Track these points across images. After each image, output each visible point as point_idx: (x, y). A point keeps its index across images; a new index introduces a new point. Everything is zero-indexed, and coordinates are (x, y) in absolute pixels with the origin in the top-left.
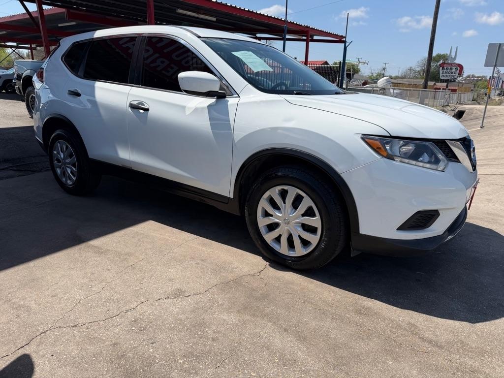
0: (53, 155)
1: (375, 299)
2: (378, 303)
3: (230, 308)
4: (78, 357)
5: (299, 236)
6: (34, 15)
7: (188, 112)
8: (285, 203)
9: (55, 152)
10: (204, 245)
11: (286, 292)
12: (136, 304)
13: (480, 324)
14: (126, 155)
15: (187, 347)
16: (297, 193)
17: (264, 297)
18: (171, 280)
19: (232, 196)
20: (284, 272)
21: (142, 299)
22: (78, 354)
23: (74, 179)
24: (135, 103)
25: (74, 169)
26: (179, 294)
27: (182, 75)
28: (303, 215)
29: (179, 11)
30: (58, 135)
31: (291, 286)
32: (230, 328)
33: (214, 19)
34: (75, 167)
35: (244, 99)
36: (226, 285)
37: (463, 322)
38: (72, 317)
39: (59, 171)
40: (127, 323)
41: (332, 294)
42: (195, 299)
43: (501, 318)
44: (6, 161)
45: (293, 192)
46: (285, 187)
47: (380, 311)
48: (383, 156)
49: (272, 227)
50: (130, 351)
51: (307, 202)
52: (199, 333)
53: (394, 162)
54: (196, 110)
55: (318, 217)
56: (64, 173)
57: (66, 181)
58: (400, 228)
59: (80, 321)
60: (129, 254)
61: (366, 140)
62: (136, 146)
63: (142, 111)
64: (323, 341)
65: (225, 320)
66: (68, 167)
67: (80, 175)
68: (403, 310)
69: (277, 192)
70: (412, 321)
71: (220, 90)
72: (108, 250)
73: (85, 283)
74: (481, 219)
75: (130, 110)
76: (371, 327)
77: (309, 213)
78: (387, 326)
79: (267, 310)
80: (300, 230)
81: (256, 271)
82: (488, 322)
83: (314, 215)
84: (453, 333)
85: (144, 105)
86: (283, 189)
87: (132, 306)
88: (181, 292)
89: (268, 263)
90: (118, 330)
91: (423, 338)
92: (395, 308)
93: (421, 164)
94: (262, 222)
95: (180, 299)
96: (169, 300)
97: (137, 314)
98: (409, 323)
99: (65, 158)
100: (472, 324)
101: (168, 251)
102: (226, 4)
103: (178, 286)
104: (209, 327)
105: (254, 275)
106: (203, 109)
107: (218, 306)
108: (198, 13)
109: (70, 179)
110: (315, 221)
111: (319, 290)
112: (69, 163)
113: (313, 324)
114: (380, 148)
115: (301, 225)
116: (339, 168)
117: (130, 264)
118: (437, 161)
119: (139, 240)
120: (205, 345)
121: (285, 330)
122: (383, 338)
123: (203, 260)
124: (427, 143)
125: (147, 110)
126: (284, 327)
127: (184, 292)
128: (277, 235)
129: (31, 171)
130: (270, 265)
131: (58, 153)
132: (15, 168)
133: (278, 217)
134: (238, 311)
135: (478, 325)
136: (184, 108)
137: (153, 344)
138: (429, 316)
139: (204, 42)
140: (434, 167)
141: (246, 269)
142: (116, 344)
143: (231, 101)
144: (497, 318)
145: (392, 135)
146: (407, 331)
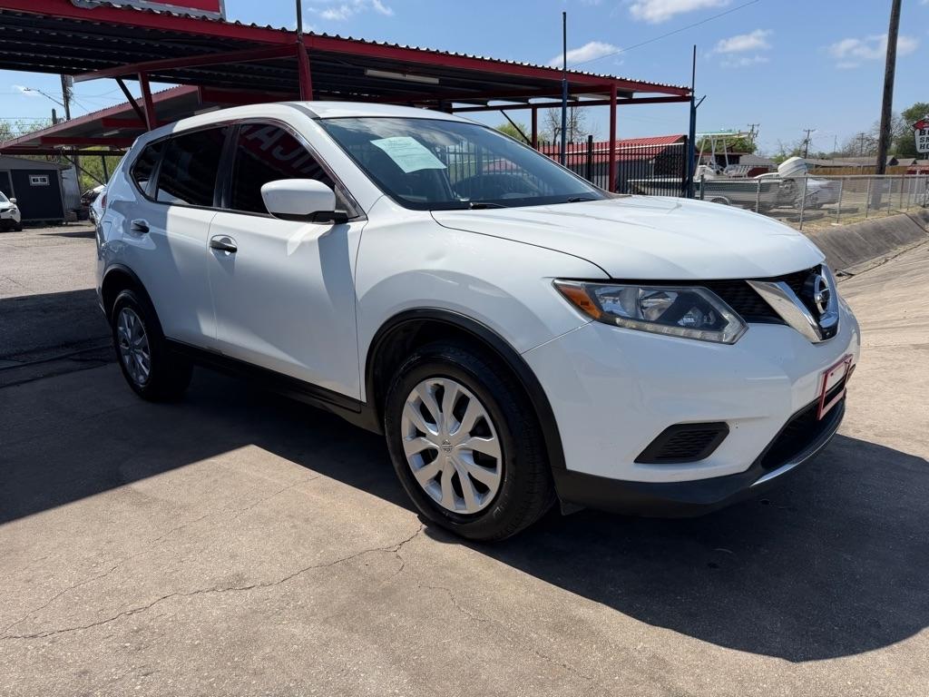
0: (120, 334)
1: (604, 603)
2: (608, 610)
3: (313, 614)
4: (12, 693)
5: (469, 475)
6: (140, 105)
7: (291, 251)
8: (441, 410)
9: (121, 328)
10: (324, 491)
11: (432, 585)
12: (153, 599)
13: (810, 663)
14: (214, 331)
15: (202, 685)
16: (459, 392)
17: (388, 593)
18: (233, 556)
19: (364, 400)
20: (446, 545)
21: (168, 590)
22: (15, 687)
23: (147, 373)
24: (218, 239)
25: (146, 356)
26: (236, 583)
27: (267, 187)
28: (473, 433)
29: (370, 72)
30: (123, 298)
31: (449, 573)
32: (296, 653)
33: (436, 81)
34: (147, 353)
35: (374, 222)
36: (326, 570)
37: (772, 659)
38: (38, 621)
39: (127, 359)
40: (122, 633)
41: (522, 590)
42: (258, 593)
43: (864, 651)
44: (67, 345)
45: (453, 389)
46: (441, 381)
47: (604, 629)
48: (595, 319)
49: (428, 456)
50: (103, 687)
51: (475, 410)
52: (236, 659)
53: (615, 329)
54: (303, 244)
55: (495, 438)
56: (134, 362)
57: (137, 376)
58: (642, 459)
59: (46, 628)
60: (184, 507)
61: (563, 289)
62: (225, 314)
63: (227, 253)
64: (460, 685)
65: (293, 635)
66: (139, 353)
67: (154, 364)
68: (652, 628)
69: (430, 391)
70: (661, 652)
71: (337, 208)
72: (155, 500)
73: (88, 559)
74: (908, 437)
75: (211, 251)
76: (569, 661)
77: (480, 429)
78: (603, 661)
79: (382, 620)
80: (470, 461)
81: (393, 542)
82: (830, 661)
83: (487, 434)
84: (741, 682)
85: (230, 243)
86: (437, 385)
87: (146, 603)
88: (242, 579)
89: (424, 526)
90: (101, 647)
91: (669, 690)
92: (636, 622)
93: (682, 332)
94: (412, 448)
95: (231, 593)
96: (212, 595)
97: (145, 618)
98: (654, 656)
99: (134, 338)
100: (791, 664)
101: (254, 502)
102: (447, 52)
103: (240, 568)
104: (258, 648)
105: (387, 550)
106: (311, 243)
107: (295, 607)
108: (404, 73)
109: (143, 373)
110: (490, 446)
111: (498, 581)
112: (139, 347)
113: (457, 649)
114: (587, 304)
115: (471, 452)
116: (519, 343)
117: (179, 525)
118: (720, 324)
119: (216, 481)
120: (235, 683)
121: (398, 660)
122: (586, 684)
123: (307, 520)
124: (695, 290)
125: (233, 250)
126: (398, 652)
127: (249, 578)
128: (435, 473)
129: (101, 360)
130: (426, 532)
131: (125, 330)
132: (77, 357)
133: (433, 439)
134: (326, 621)
135: (805, 665)
136: (284, 243)
137: (146, 675)
138: (702, 642)
139: (324, 127)
140: (712, 335)
141: (378, 539)
142: (85, 672)
143: (354, 227)
144: (854, 652)
145: (614, 277)
146: (643, 672)
